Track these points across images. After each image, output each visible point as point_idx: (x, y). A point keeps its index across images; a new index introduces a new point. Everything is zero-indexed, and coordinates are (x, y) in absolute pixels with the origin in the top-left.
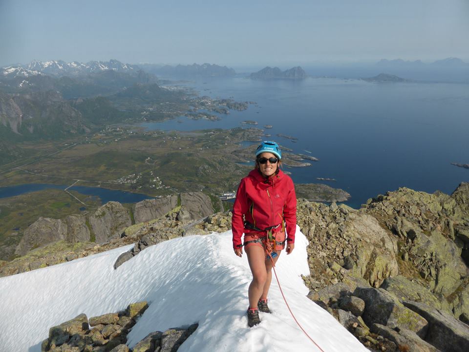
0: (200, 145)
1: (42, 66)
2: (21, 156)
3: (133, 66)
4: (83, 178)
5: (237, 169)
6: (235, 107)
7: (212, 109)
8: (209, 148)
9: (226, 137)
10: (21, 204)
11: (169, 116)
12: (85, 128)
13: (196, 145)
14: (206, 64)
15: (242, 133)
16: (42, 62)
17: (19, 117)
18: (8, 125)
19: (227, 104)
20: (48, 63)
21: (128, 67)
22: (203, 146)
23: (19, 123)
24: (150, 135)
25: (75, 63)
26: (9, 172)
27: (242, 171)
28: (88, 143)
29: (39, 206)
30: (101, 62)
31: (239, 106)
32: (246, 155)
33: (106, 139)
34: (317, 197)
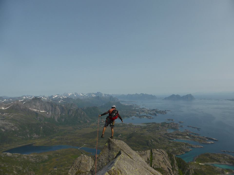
0: (146, 130)
1: (68, 95)
2: (58, 132)
3: (107, 95)
4: (87, 144)
5: (169, 143)
6: (160, 112)
7: (149, 114)
8: (151, 131)
9: (159, 126)
10: (57, 155)
11: (127, 116)
12: (87, 120)
13: (144, 130)
14: (141, 94)
15: (168, 125)
16: (68, 93)
17: (59, 114)
18: (54, 117)
19: (156, 111)
20: (70, 94)
21: (105, 95)
22: (147, 131)
23: (58, 117)
24: (118, 125)
25: (82, 94)
26: (53, 139)
27: (173, 144)
28: (88, 127)
29: (66, 156)
30: (93, 93)
31: (162, 112)
32: (173, 136)
33: (96, 126)
34: (226, 162)
